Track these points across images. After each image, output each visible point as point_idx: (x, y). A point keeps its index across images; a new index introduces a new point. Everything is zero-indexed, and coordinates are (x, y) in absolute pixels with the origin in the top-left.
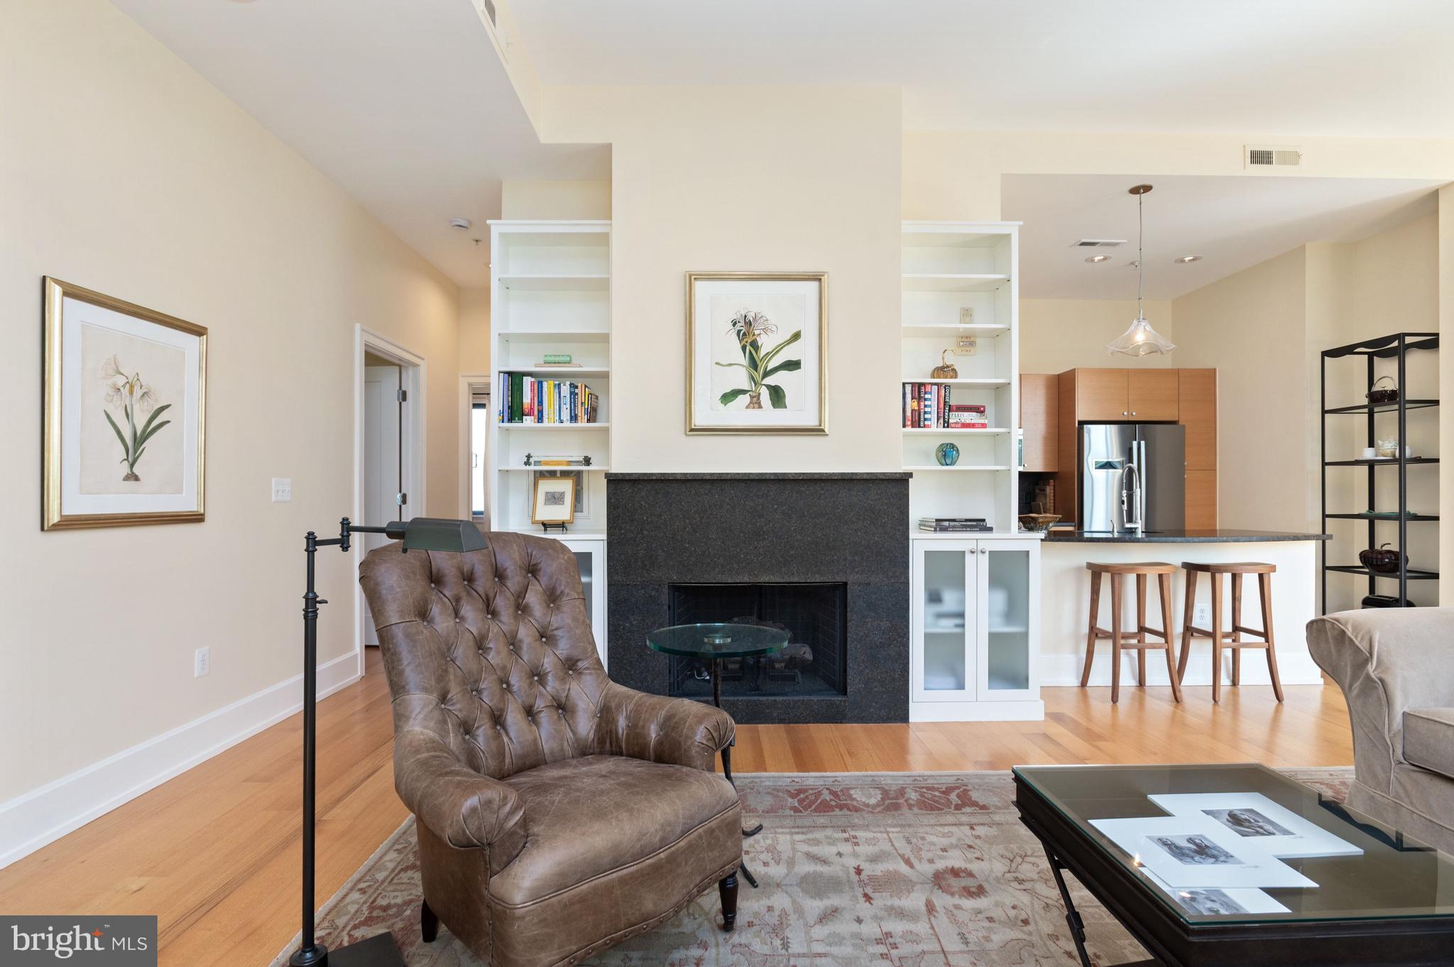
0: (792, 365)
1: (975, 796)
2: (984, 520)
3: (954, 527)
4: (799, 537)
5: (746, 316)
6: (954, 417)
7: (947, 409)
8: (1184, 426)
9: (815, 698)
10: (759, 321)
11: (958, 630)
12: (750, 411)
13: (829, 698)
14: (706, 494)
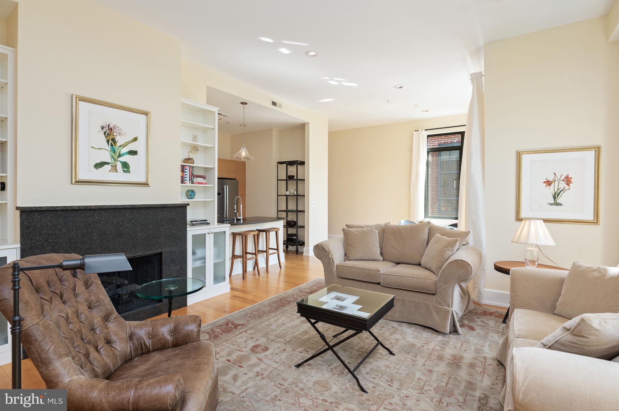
0: (133, 153)
1: (236, 322)
2: (207, 220)
3: (197, 224)
4: (141, 234)
5: (109, 125)
6: (196, 180)
7: (193, 176)
8: (238, 181)
9: (148, 307)
10: (116, 129)
11: (203, 264)
12: (111, 173)
13: (155, 305)
14: (90, 217)
